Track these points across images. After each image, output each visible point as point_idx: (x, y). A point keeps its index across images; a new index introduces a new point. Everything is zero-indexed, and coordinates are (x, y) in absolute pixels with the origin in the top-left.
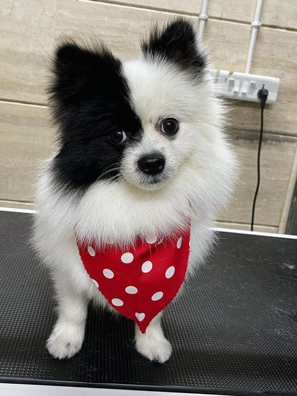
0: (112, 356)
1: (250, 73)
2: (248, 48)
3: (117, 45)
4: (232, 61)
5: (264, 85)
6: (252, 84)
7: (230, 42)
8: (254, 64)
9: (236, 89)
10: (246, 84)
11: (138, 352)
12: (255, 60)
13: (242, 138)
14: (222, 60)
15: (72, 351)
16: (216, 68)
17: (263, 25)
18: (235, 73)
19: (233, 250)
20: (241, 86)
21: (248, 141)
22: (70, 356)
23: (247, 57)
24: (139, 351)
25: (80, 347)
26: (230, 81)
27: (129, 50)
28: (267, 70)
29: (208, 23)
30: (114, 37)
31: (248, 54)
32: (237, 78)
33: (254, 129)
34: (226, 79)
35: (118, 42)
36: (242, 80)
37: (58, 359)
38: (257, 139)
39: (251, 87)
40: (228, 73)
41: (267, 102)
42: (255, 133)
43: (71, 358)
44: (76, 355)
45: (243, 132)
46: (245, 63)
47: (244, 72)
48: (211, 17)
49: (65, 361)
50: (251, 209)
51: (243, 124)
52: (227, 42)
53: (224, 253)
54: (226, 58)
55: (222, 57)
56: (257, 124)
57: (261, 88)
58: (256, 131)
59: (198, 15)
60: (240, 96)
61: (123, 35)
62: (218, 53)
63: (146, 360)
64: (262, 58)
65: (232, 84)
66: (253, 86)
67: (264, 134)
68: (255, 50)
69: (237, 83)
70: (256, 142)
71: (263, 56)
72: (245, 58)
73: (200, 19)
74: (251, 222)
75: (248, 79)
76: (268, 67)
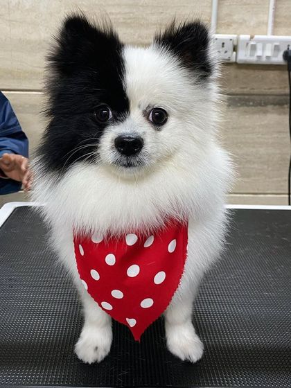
0: (142, 357)
1: (273, 34)
2: (269, 8)
3: (129, 21)
4: (252, 24)
5: (289, 46)
6: (276, 46)
7: (249, 4)
8: (276, 24)
9: (259, 53)
10: (269, 47)
11: (169, 352)
12: (277, 20)
13: (271, 104)
14: (241, 24)
15: (101, 355)
16: (235, 34)
18: (256, 37)
19: (268, 229)
20: (263, 49)
21: (277, 107)
22: (99, 360)
23: (268, 17)
24: (170, 350)
25: (108, 350)
26: (252, 45)
27: (142, 25)
30: (126, 13)
31: (268, 14)
32: (259, 41)
33: (283, 93)
34: (247, 44)
35: (129, 19)
36: (264, 42)
37: (88, 363)
38: (286, 104)
39: (275, 49)
40: (249, 37)
42: (284, 97)
43: (102, 362)
44: (106, 359)
45: (271, 98)
46: (267, 24)
47: (266, 34)
49: (95, 365)
50: (287, 178)
51: (270, 89)
52: (245, 4)
53: (258, 234)
54: (245, 21)
55: (241, 21)
56: (285, 87)
57: (286, 49)
60: (264, 60)
61: (134, 10)
62: (236, 17)
63: (178, 359)
64: (285, 17)
65: (254, 48)
66: (277, 48)
68: (276, 9)
69: (259, 46)
70: (286, 106)
71: (285, 14)
72: (266, 19)
74: (287, 192)
75: (271, 41)
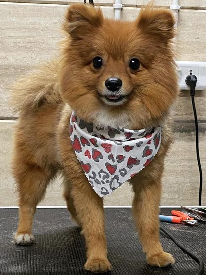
5: (191, 71)
17: (183, 8)
27: (43, 49)
28: (194, 55)
29: (124, 12)
30: (26, 37)
41: (197, 88)
42: (191, 124)
48: (126, 6)
56: (190, 114)
57: (188, 74)
58: (191, 121)
59: (112, 5)
61: (34, 35)
64: (187, 43)
67: (199, 124)
70: (192, 133)
71: (187, 40)
73: (114, 9)
76: (194, 52)
